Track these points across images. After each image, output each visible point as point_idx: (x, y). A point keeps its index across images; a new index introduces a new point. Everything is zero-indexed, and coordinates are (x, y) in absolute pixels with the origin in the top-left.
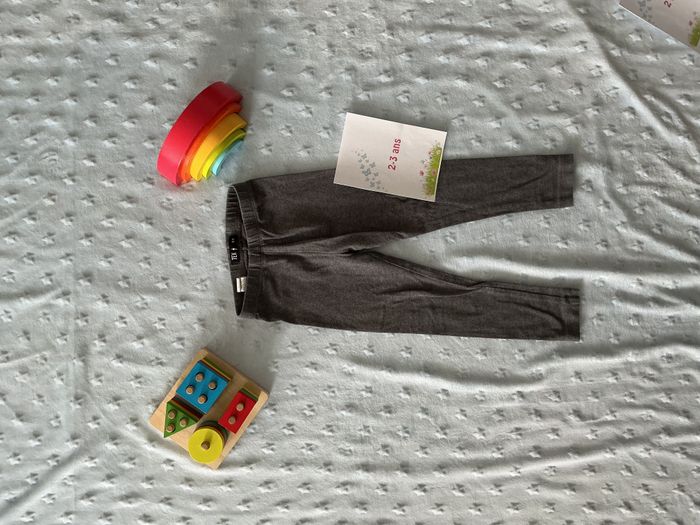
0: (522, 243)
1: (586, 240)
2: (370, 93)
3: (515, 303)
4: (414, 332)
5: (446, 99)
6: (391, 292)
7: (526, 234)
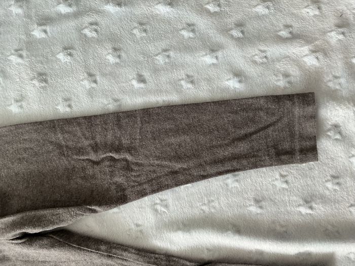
0: (254, 209)
1: (336, 201)
2: (48, 28)
5: (145, 31)
7: (257, 198)
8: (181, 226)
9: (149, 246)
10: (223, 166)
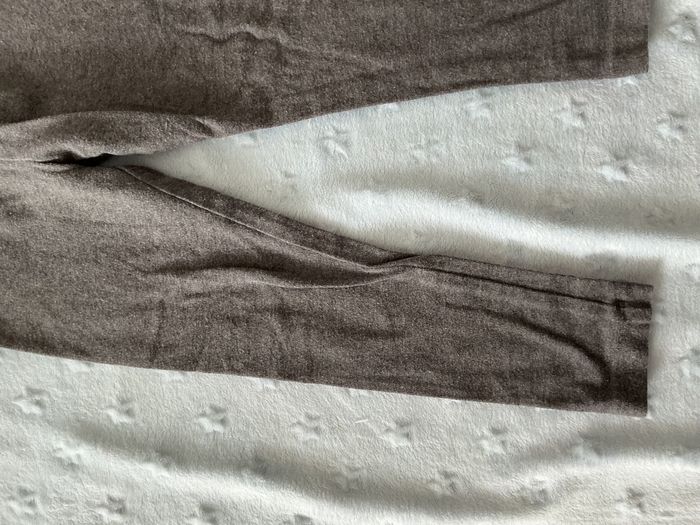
1: (675, 163)
3: (488, 312)
4: (233, 370)
6: (181, 269)
7: (523, 143)
8: (370, 183)
9: (306, 216)
10: (463, 72)
